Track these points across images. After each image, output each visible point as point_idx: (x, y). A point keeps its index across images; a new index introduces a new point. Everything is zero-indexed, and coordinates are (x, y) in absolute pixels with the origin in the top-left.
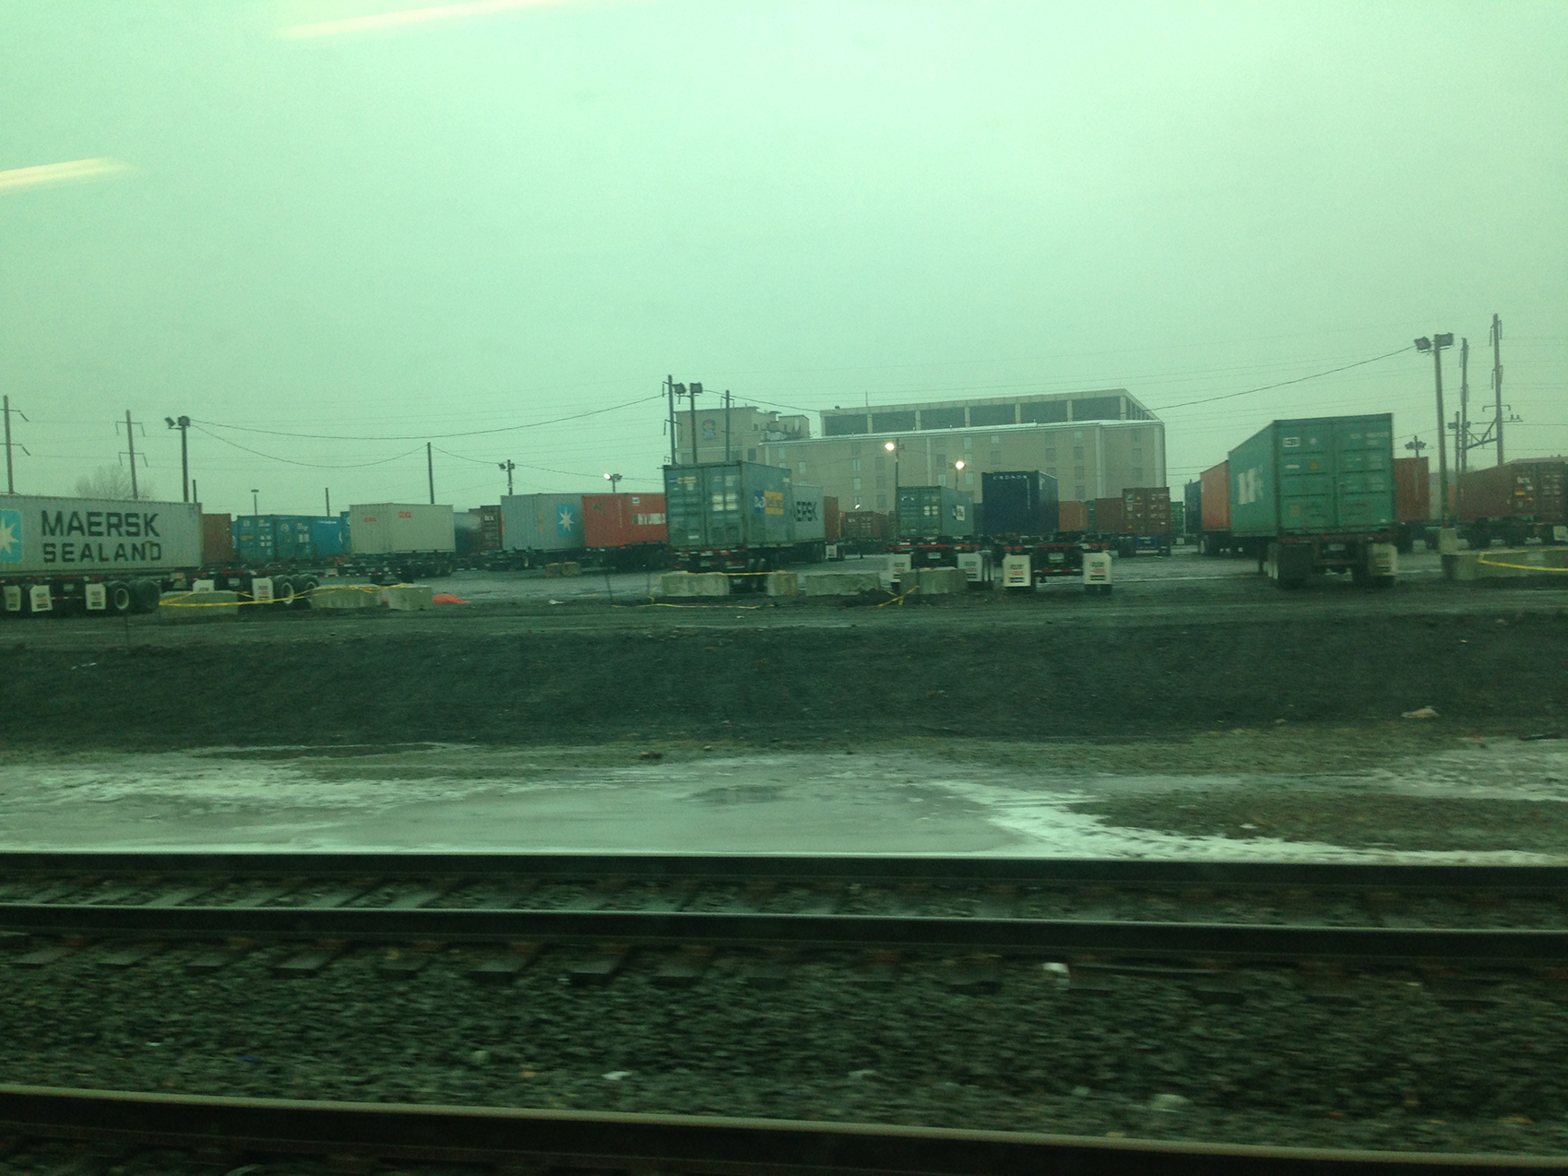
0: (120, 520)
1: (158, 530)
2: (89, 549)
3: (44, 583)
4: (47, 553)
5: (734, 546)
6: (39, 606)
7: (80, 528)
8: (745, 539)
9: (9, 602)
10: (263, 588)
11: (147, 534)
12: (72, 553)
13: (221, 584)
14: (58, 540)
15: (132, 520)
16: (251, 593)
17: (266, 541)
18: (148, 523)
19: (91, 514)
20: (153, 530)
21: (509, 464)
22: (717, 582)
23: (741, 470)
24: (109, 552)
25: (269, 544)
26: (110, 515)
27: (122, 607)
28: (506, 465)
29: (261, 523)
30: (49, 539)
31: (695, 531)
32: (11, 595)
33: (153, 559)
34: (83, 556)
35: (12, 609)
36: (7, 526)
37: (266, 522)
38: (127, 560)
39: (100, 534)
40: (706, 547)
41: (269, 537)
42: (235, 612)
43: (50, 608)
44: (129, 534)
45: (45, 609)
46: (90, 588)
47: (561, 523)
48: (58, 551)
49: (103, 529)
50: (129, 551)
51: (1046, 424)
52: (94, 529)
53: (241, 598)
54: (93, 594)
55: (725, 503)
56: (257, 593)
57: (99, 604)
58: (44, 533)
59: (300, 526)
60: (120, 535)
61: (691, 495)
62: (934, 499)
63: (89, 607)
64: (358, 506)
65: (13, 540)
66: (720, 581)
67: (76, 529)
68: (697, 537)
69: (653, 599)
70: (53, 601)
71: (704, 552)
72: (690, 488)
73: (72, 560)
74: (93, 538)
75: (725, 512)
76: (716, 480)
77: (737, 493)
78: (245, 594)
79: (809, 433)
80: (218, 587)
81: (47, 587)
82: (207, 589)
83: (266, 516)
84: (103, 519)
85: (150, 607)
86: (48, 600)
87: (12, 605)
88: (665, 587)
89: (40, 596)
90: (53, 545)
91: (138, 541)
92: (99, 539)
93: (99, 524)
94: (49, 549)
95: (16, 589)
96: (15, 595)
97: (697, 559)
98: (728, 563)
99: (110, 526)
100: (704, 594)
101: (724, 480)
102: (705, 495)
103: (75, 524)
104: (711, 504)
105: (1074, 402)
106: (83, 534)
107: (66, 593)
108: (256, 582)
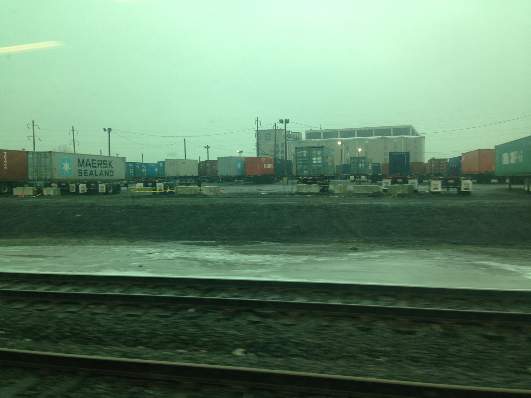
0: (101, 162)
1: (113, 166)
2: (92, 172)
3: (84, 183)
4: (80, 173)
5: (320, 176)
6: (82, 191)
7: (90, 165)
8: (324, 173)
9: (71, 189)
10: (160, 186)
11: (109, 168)
12: (87, 173)
13: (146, 185)
14: (83, 168)
15: (105, 162)
16: (156, 188)
17: (131, 171)
18: (110, 164)
19: (93, 160)
20: (111, 166)
21: (208, 147)
22: (316, 188)
23: (323, 149)
24: (98, 173)
25: (132, 172)
26: (98, 161)
27: (110, 192)
28: (207, 147)
29: (130, 165)
30: (80, 168)
31: (306, 170)
32: (72, 187)
33: (111, 176)
34: (90, 174)
35: (72, 192)
36: (68, 163)
37: (131, 164)
38: (103, 176)
39: (95, 167)
40: (310, 176)
41: (132, 170)
42: (152, 194)
43: (86, 191)
44: (104, 167)
45: (84, 192)
46: (100, 185)
47: (238, 166)
48: (83, 172)
49: (96, 165)
50: (104, 173)
51: (384, 137)
52: (94, 165)
53: (154, 190)
54: (101, 187)
55: (317, 160)
56: (158, 188)
57: (103, 191)
58: (79, 166)
59: (143, 166)
60: (101, 167)
61: (305, 157)
62: (363, 161)
63: (100, 191)
64: (168, 160)
65: (70, 168)
66: (317, 187)
67: (88, 165)
68: (307, 172)
69: (294, 193)
70: (87, 189)
71: (309, 177)
72: (305, 155)
73: (87, 176)
74: (93, 168)
75: (317, 163)
76: (314, 153)
77: (321, 157)
78: (154, 188)
79: (302, 138)
80: (144, 186)
81: (85, 184)
82: (141, 186)
83: (131, 162)
84: (96, 162)
85: (118, 192)
86: (85, 189)
87: (72, 190)
88: (298, 189)
89: (83, 188)
90: (81, 170)
91: (107, 169)
92: (95, 168)
93: (95, 164)
94: (80, 172)
95: (74, 185)
96: (73, 187)
97: (307, 179)
98: (318, 181)
99: (98, 164)
100: (311, 192)
101: (317, 153)
102: (310, 157)
103: (88, 163)
104: (312, 161)
105: (393, 129)
106: (90, 167)
107: (92, 187)
108: (158, 184)
